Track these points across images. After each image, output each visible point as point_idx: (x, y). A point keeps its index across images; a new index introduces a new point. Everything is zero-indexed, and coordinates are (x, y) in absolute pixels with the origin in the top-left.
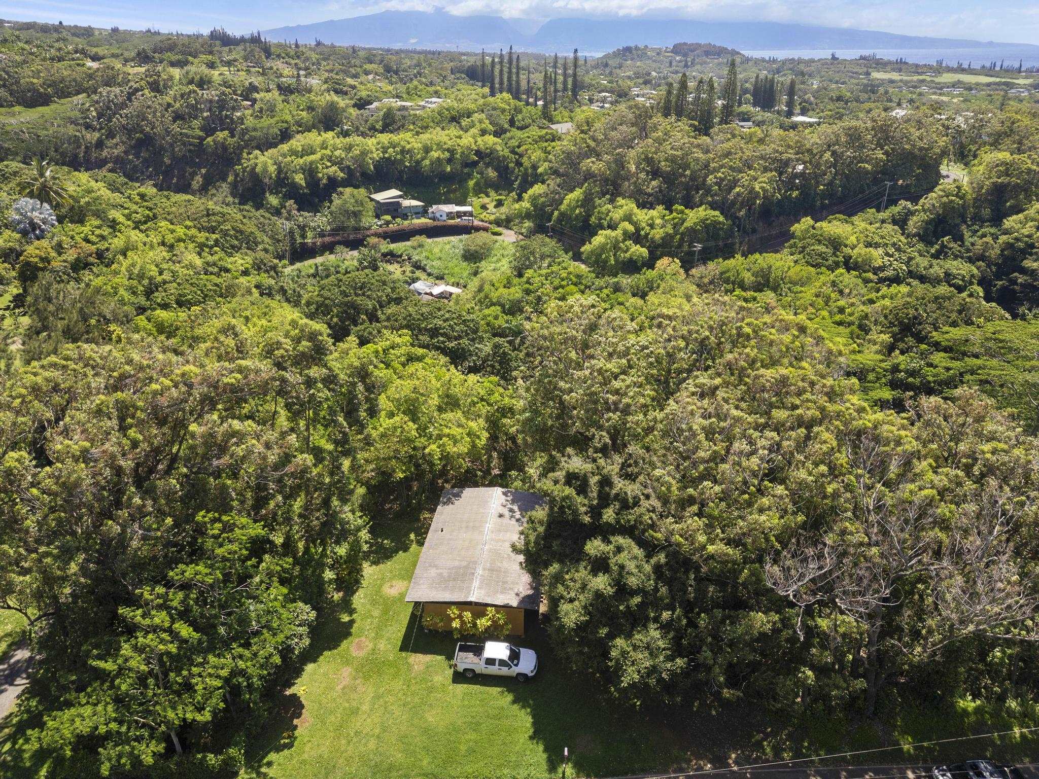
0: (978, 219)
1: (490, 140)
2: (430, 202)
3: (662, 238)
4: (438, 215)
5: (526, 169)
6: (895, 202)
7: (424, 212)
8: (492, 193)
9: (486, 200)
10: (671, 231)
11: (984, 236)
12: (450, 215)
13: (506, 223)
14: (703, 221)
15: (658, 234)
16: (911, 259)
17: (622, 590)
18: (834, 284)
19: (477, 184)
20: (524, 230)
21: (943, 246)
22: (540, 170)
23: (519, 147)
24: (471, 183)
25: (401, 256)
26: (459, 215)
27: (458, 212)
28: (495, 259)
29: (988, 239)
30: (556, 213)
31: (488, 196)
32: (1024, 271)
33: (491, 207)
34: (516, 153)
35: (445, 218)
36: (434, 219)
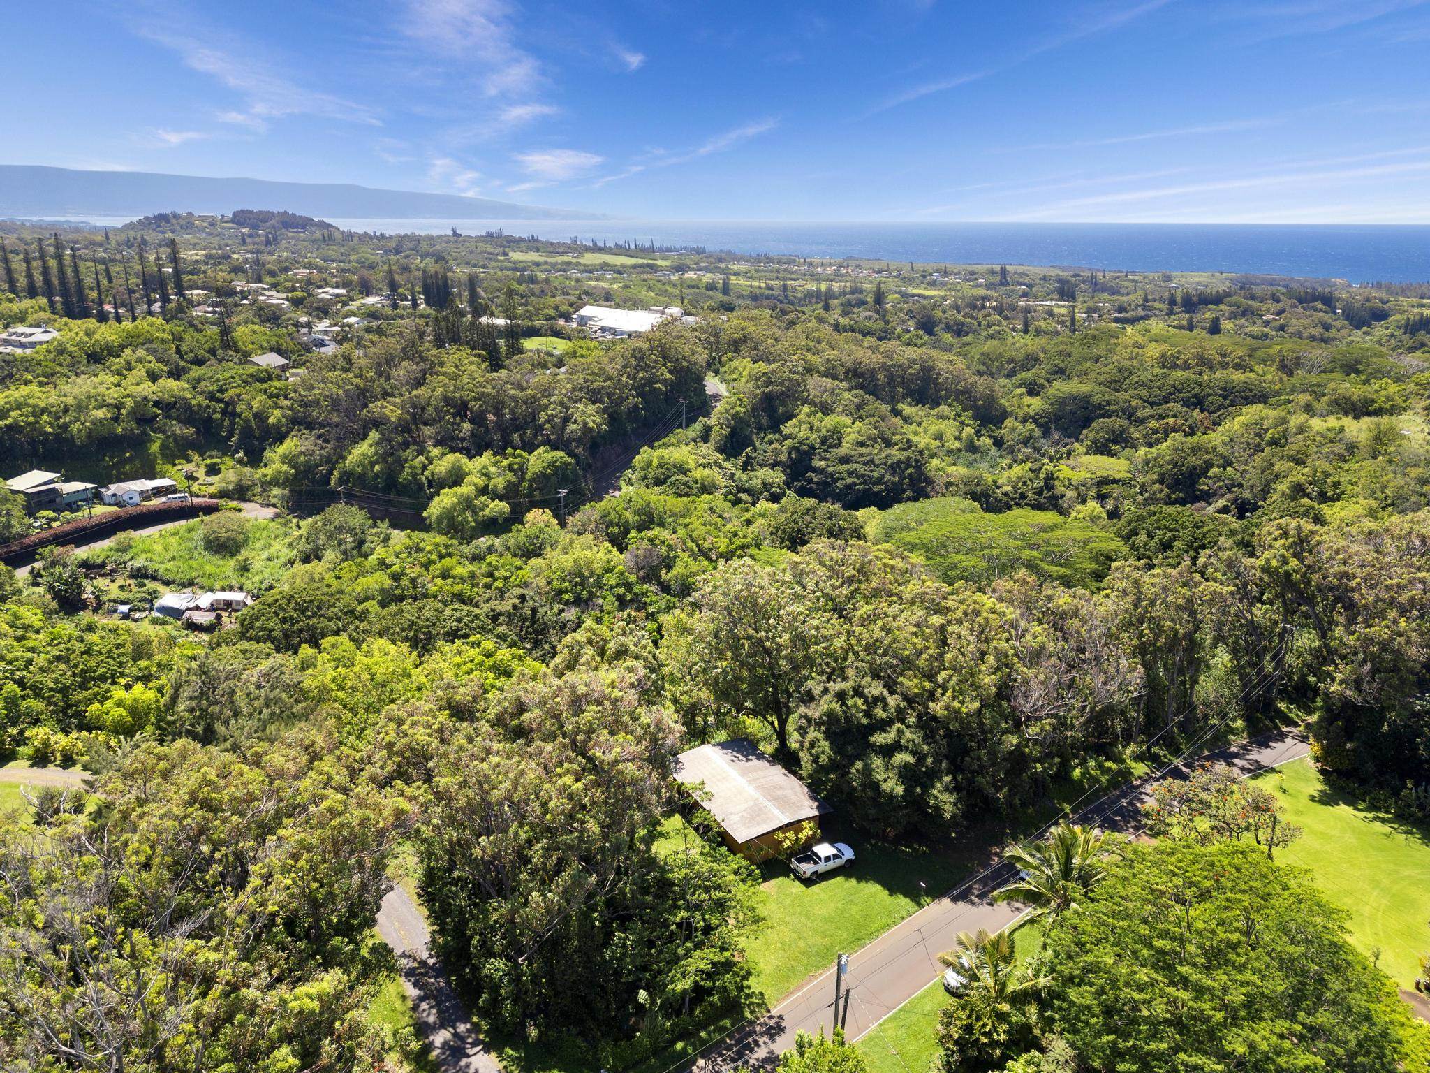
0: (760, 428)
1: (171, 386)
2: (104, 481)
3: (505, 488)
4: (126, 498)
5: (247, 421)
6: (694, 420)
7: (97, 497)
8: (196, 457)
9: (189, 467)
10: (514, 479)
11: (770, 443)
12: (146, 496)
13: (241, 493)
14: (552, 464)
15: (499, 483)
16: (733, 475)
17: (921, 757)
18: (712, 510)
19: (164, 447)
20: (274, 501)
21: (748, 457)
22: (272, 420)
23: (221, 391)
24: (155, 448)
25: (103, 565)
26: (157, 492)
27: (153, 489)
28: (259, 545)
29: (776, 445)
30: (336, 473)
31: (189, 461)
32: (814, 470)
33: (201, 474)
34: (221, 401)
35: (137, 499)
36: (118, 504)
